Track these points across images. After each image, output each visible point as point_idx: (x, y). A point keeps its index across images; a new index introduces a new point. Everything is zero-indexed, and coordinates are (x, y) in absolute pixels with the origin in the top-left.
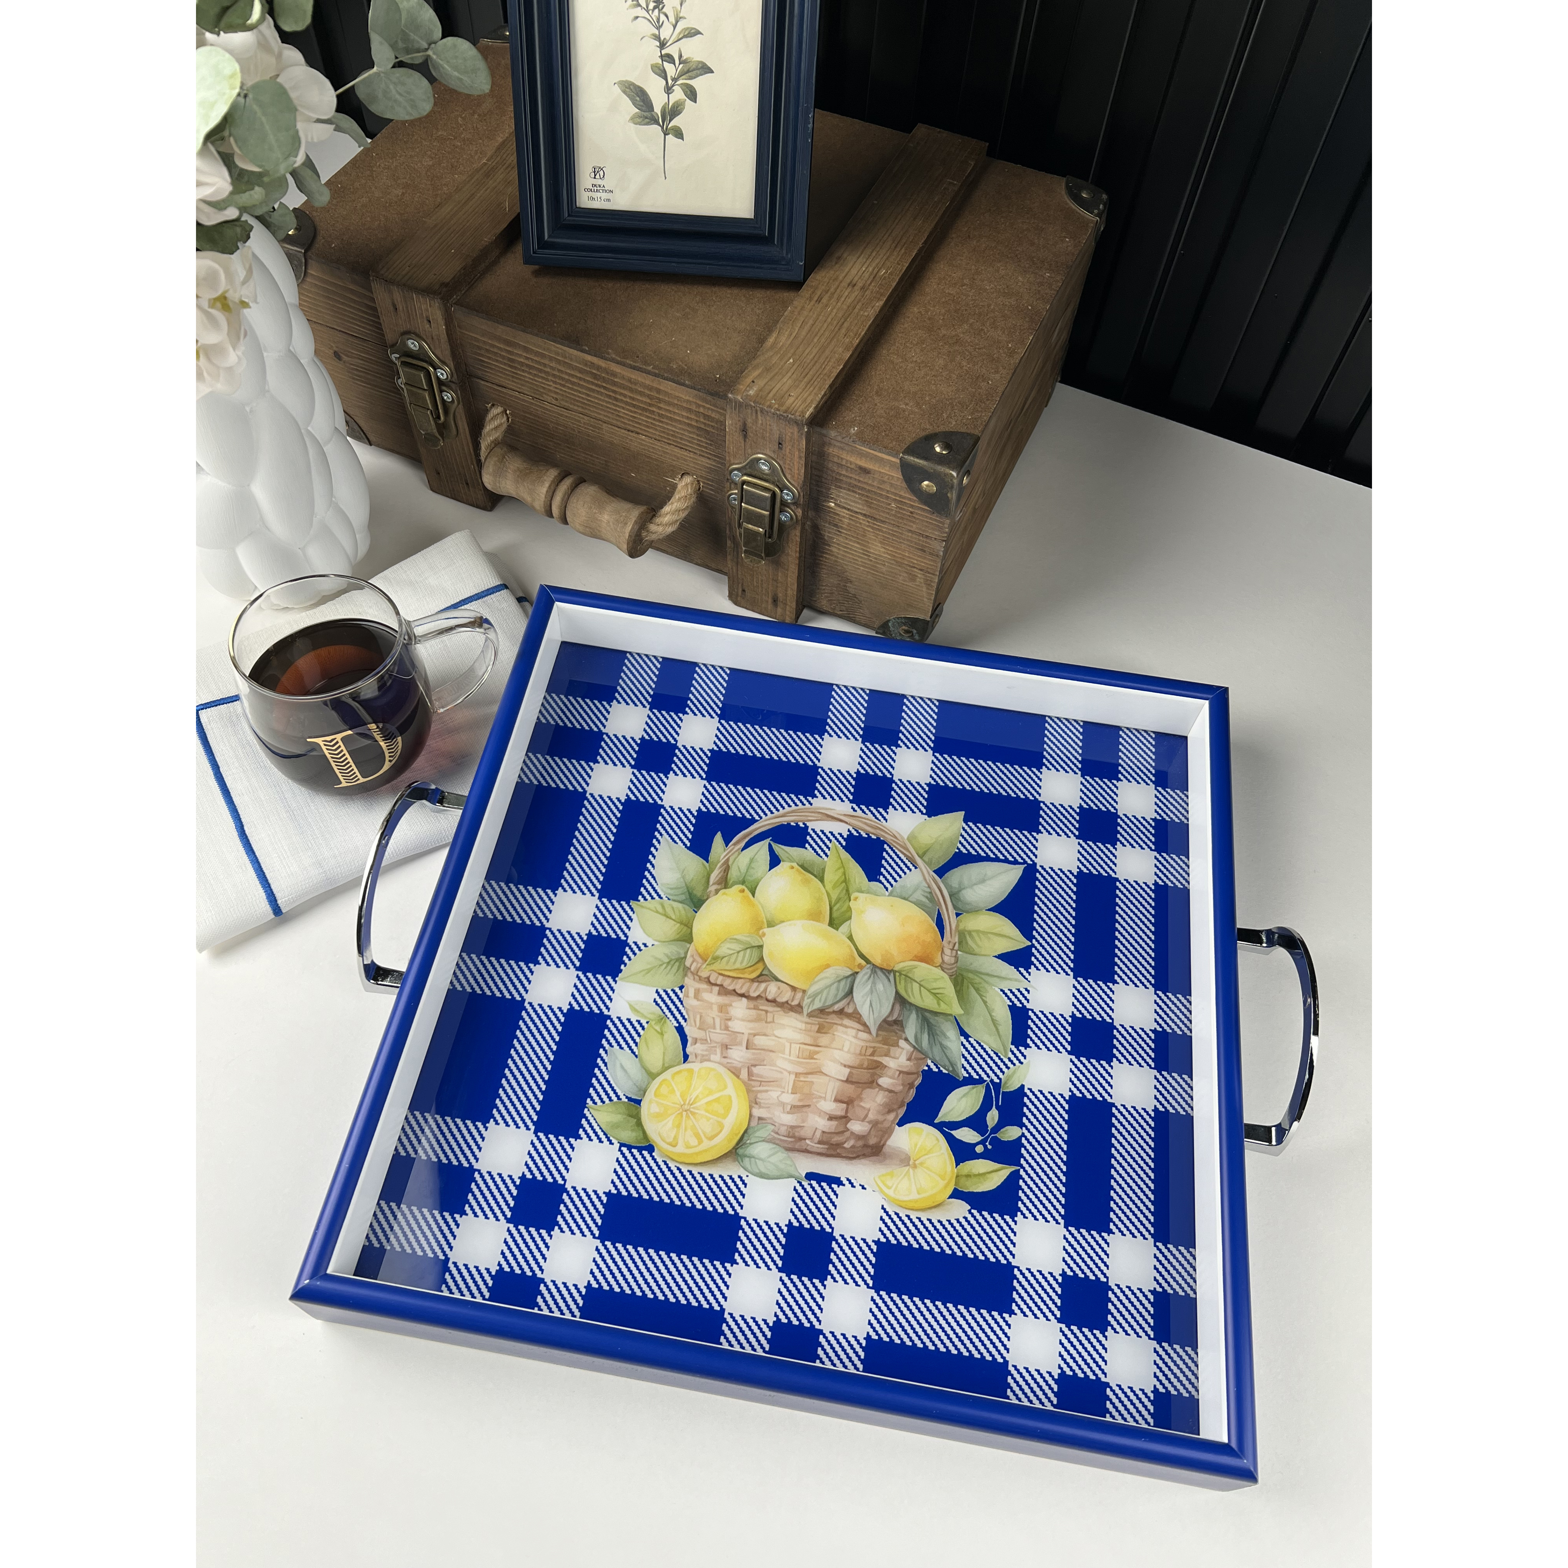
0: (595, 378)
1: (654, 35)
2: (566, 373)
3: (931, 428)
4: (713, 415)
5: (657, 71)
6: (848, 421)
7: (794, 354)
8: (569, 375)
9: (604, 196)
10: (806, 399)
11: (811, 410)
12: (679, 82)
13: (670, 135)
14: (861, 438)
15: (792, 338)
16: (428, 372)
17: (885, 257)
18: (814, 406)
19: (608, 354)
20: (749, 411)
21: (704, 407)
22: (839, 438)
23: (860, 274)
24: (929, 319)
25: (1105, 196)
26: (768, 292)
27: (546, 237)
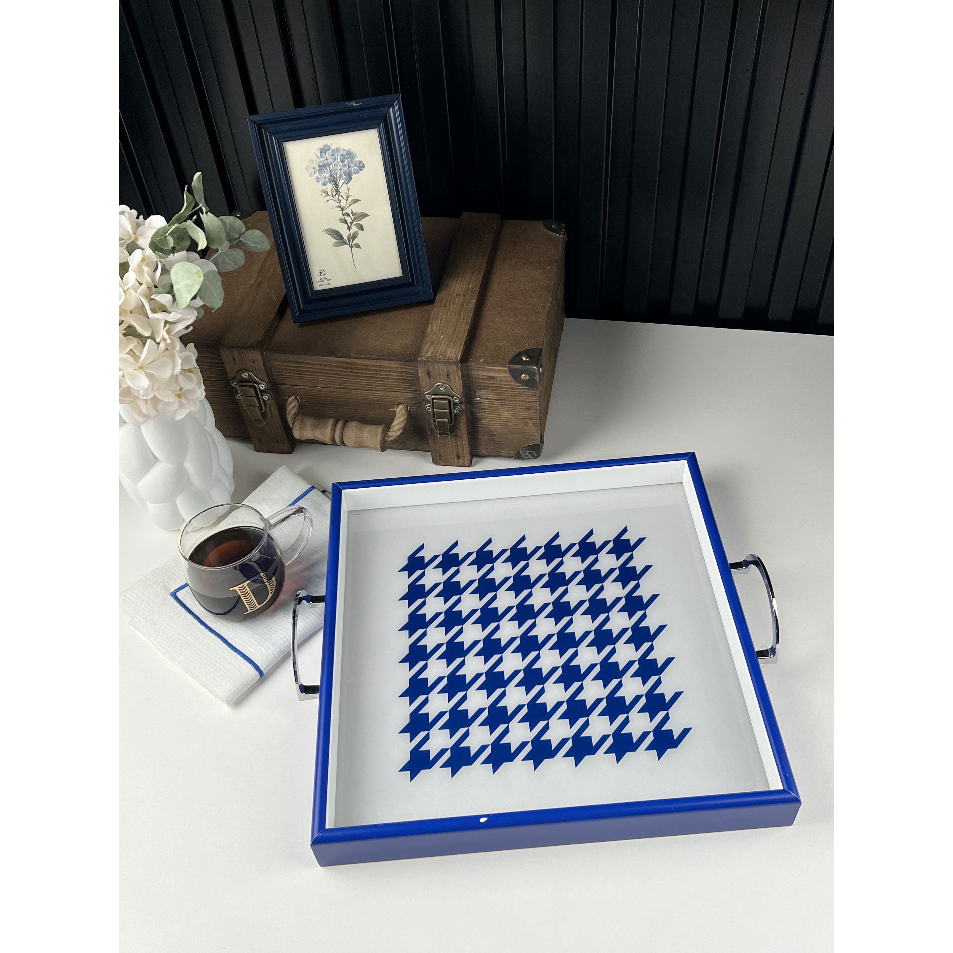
0: (345, 369)
1: (338, 206)
2: (329, 370)
3: (518, 350)
4: (410, 371)
5: (343, 221)
6: (477, 357)
7: (442, 333)
8: (331, 370)
9: (327, 282)
10: (455, 351)
11: (460, 356)
12: (354, 223)
13: (354, 248)
14: (486, 363)
15: (439, 326)
16: (255, 387)
17: (469, 279)
18: (460, 354)
19: (351, 355)
20: (430, 364)
21: (405, 368)
22: (476, 366)
23: (460, 289)
24: (499, 302)
25: (563, 225)
26: (418, 308)
27: (302, 308)
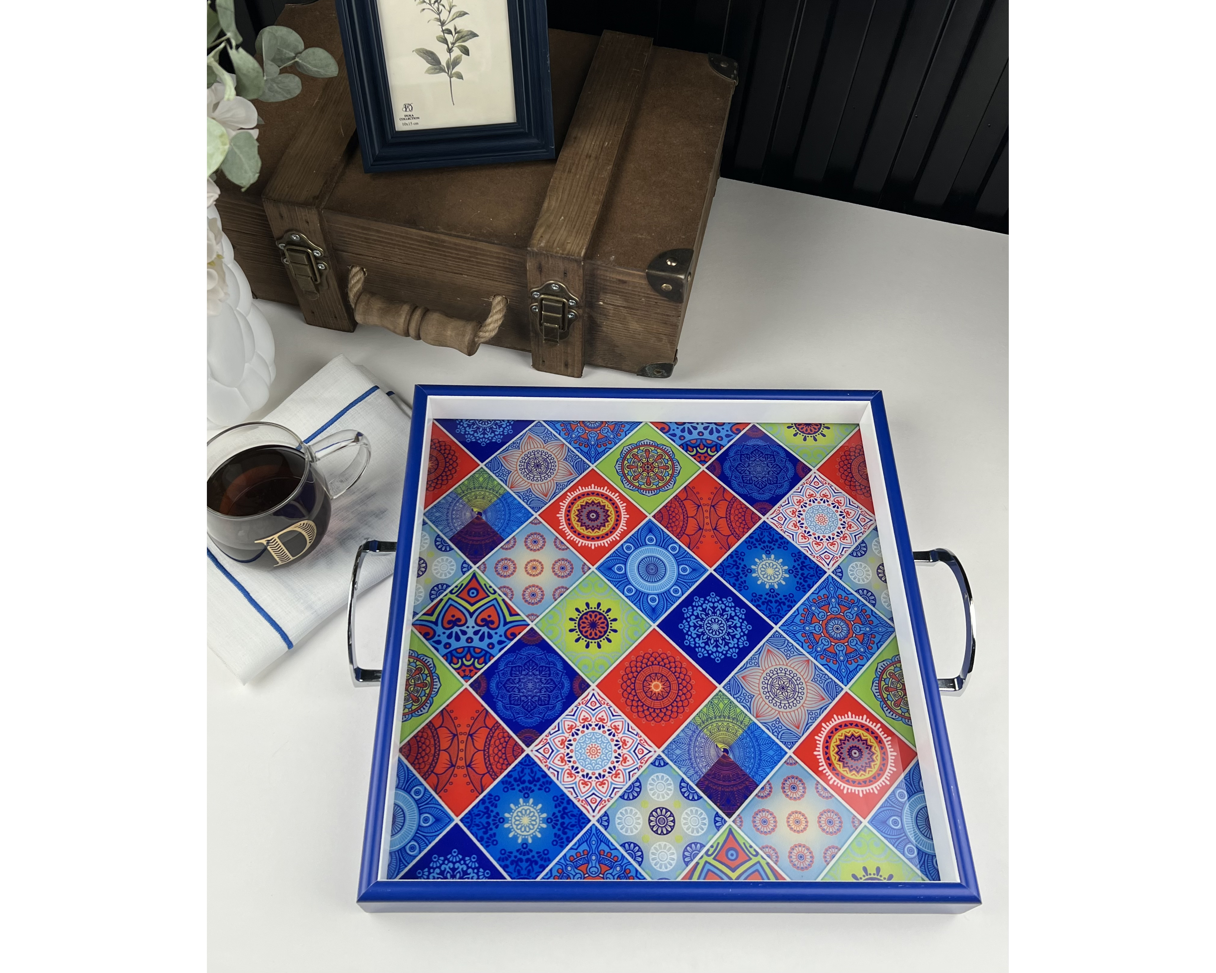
0: (428, 244)
1: (436, 18)
2: (408, 243)
3: (661, 248)
4: (515, 259)
5: (441, 40)
6: (607, 252)
7: (563, 212)
8: (411, 244)
9: (414, 121)
10: (579, 243)
11: (584, 250)
12: (457, 44)
13: (454, 78)
14: (618, 263)
15: (559, 201)
16: (308, 254)
17: (605, 133)
18: (585, 246)
19: (438, 229)
20: (543, 257)
21: (508, 255)
22: (604, 265)
23: (592, 148)
24: (642, 171)
25: (736, 64)
26: (533, 168)
27: (377, 153)
